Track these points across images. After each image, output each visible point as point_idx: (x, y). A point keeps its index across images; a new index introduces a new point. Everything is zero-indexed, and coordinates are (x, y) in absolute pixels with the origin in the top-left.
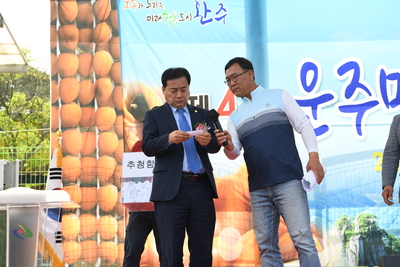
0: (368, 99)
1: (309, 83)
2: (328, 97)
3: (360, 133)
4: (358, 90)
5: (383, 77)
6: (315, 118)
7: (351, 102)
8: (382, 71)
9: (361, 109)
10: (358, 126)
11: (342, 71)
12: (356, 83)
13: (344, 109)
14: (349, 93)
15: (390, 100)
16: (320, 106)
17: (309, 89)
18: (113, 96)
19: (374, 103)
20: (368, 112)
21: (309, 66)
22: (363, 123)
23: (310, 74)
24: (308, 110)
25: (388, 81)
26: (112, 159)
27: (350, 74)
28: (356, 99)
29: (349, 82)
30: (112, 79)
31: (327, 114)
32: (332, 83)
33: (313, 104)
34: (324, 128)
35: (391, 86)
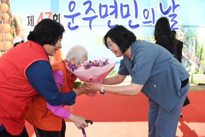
0: (94, 15)
1: (71, 9)
2: (78, 14)
3: (91, 29)
4: (91, 11)
5: (101, 6)
6: (73, 23)
7: (89, 15)
8: (100, 4)
9: (91, 19)
10: (90, 26)
11: (85, 4)
12: (90, 8)
13: (84, 19)
14: (87, 12)
15: (102, 15)
16: (75, 18)
17: (71, 11)
18: (9, 20)
19: (96, 17)
20: (94, 20)
21: (72, 2)
22: (92, 25)
23: (73, 5)
24: (70, 20)
26: (10, 42)
27: (88, 5)
28: (91, 14)
29: (87, 8)
30: (9, 14)
31: (78, 21)
32: (81, 8)
33: (72, 17)
34: (77, 27)
35: (104, 9)
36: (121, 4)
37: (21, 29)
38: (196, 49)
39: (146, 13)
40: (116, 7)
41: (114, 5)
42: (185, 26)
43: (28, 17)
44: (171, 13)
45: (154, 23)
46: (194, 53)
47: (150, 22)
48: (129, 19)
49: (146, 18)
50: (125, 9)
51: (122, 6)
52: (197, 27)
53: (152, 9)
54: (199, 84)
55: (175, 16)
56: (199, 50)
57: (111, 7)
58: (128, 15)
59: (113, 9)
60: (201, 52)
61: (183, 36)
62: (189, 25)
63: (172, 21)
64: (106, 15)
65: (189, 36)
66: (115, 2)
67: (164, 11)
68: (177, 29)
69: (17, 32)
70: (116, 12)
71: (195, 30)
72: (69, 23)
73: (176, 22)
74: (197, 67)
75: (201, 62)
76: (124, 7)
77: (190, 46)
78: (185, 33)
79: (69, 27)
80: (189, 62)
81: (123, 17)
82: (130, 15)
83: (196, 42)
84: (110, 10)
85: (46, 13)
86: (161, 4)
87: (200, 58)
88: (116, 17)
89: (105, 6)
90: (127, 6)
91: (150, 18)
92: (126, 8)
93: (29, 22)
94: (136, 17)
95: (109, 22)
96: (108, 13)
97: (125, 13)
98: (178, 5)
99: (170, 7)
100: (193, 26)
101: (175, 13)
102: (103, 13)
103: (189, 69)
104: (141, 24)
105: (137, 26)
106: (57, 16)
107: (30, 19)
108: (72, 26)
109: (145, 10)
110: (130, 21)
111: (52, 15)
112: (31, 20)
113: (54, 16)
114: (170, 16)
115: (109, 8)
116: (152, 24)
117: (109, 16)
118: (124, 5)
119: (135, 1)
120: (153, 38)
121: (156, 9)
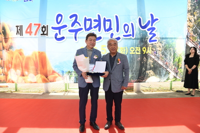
0: (79, 27)
1: (59, 21)
2: (65, 26)
3: (76, 40)
4: (76, 24)
5: (86, 20)
6: (60, 34)
7: (73, 28)
8: (85, 18)
9: (76, 31)
10: (76, 38)
11: (71, 17)
12: (76, 21)
13: (70, 31)
14: (73, 25)
16: (62, 30)
17: (58, 23)
19: (81, 29)
20: (79, 32)
21: (59, 15)
22: (77, 36)
23: (60, 18)
24: (57, 31)
27: (74, 18)
28: (76, 27)
29: (73, 21)
31: (64, 33)
32: (67, 21)
33: (59, 29)
34: (63, 38)
35: (88, 23)
36: (105, 18)
37: (10, 37)
38: (173, 59)
39: (126, 27)
40: (99, 21)
41: (97, 19)
42: (163, 38)
43: (17, 27)
44: (150, 26)
45: (133, 37)
46: (171, 63)
47: (130, 35)
48: (111, 32)
49: (127, 32)
50: (108, 24)
52: (175, 38)
53: (132, 24)
54: (177, 91)
55: (154, 29)
56: (177, 60)
57: (95, 21)
58: (110, 29)
59: (97, 23)
60: (179, 62)
61: (161, 47)
62: (168, 37)
63: (150, 34)
64: (90, 28)
65: (167, 47)
66: (99, 16)
67: (143, 25)
68: (156, 41)
69: (6, 39)
70: (99, 25)
71: (173, 41)
72: (56, 34)
73: (154, 35)
74: (175, 75)
75: (179, 70)
76: (106, 22)
77: (168, 56)
78: (163, 45)
79: (56, 38)
80: (167, 71)
81: (106, 30)
82: (112, 29)
83: (174, 52)
84: (94, 24)
85: (35, 25)
86: (140, 19)
87: (178, 67)
88: (99, 30)
89: (90, 20)
90: (109, 20)
91: (130, 32)
93: (18, 31)
94: (118, 31)
96: (93, 26)
97: (107, 27)
98: (157, 19)
99: (149, 21)
100: (171, 38)
101: (153, 26)
102: (88, 27)
103: (167, 77)
104: (122, 37)
105: (118, 38)
106: (45, 27)
107: (19, 28)
108: (59, 36)
109: (126, 25)
110: (112, 35)
111: (41, 27)
112: (20, 30)
113: (42, 28)
114: (148, 30)
115: (93, 22)
116: (131, 37)
117: (93, 29)
118: (106, 19)
119: (116, 17)
120: (132, 49)
121: (135, 24)
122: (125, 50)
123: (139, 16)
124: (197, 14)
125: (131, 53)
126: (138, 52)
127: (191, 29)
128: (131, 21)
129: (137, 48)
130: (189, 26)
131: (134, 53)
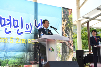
15: (2, 24)
25: (2, 20)
39: (27, 26)
40: (10, 20)
45: (30, 32)
48: (18, 28)
51: (14, 20)
53: (31, 24)
57: (8, 20)
58: (17, 26)
59: (9, 22)
64: (4, 25)
66: (10, 17)
67: (37, 26)
76: (15, 22)
81: (14, 27)
84: (7, 22)
86: (35, 21)
88: (11, 26)
89: (4, 19)
90: (17, 21)
92: (17, 22)
94: (22, 28)
95: (6, 29)
96: (6, 24)
99: (40, 23)
104: (23, 32)
109: (27, 24)
110: (18, 30)
115: (6, 20)
116: (29, 32)
117: (7, 25)
118: (15, 19)
119: (21, 18)
120: (29, 40)
121: (33, 25)
122: (25, 41)
123: (35, 19)
124: (66, 21)
125: (28, 43)
126: (33, 42)
127: (64, 30)
128: (30, 22)
129: (32, 40)
130: (63, 28)
131: (31, 43)
